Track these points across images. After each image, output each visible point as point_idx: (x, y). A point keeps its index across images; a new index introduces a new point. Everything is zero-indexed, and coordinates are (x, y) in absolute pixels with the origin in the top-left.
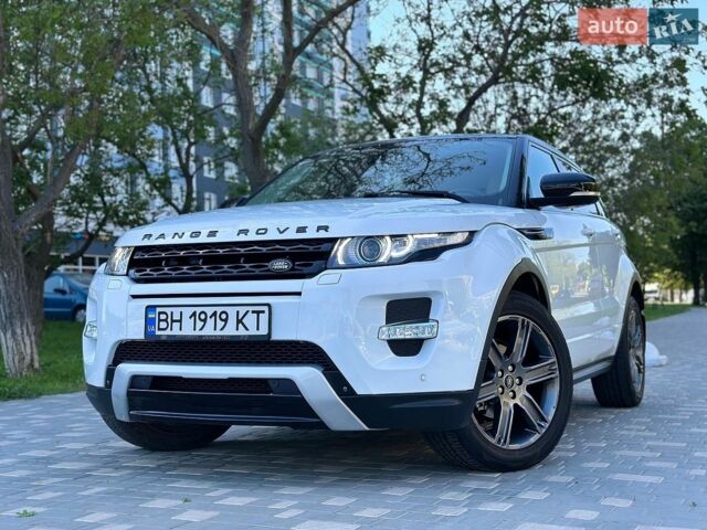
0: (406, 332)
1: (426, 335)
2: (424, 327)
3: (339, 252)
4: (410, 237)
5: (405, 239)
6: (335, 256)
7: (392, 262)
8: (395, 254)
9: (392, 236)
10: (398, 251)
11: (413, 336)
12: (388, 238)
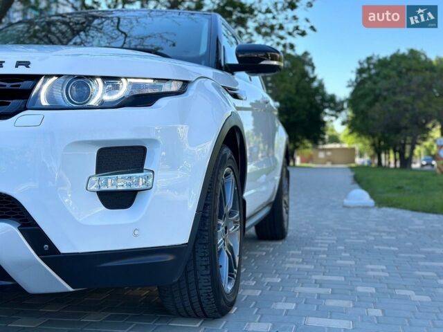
0: (118, 182)
1: (140, 186)
2: (138, 178)
3: (43, 91)
4: (123, 80)
5: (118, 82)
6: (37, 95)
7: (103, 106)
8: (107, 98)
9: (104, 78)
10: (110, 95)
11: (125, 188)
12: (99, 80)
